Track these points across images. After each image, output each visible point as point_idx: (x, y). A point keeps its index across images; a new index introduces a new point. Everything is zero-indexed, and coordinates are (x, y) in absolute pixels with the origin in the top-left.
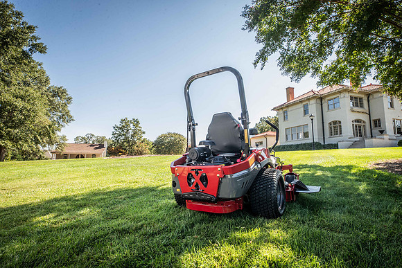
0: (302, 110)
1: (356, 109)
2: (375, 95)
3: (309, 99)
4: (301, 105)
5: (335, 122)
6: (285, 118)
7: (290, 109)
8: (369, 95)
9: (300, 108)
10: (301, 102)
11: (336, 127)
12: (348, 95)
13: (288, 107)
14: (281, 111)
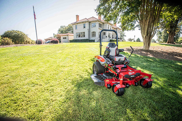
0: (83, 26)
1: (100, 28)
2: (105, 24)
3: (86, 22)
4: (82, 24)
5: (94, 32)
6: (76, 28)
7: (78, 25)
8: (103, 24)
9: (82, 25)
10: (83, 23)
11: (94, 34)
12: (98, 23)
13: (77, 24)
14: (74, 25)
